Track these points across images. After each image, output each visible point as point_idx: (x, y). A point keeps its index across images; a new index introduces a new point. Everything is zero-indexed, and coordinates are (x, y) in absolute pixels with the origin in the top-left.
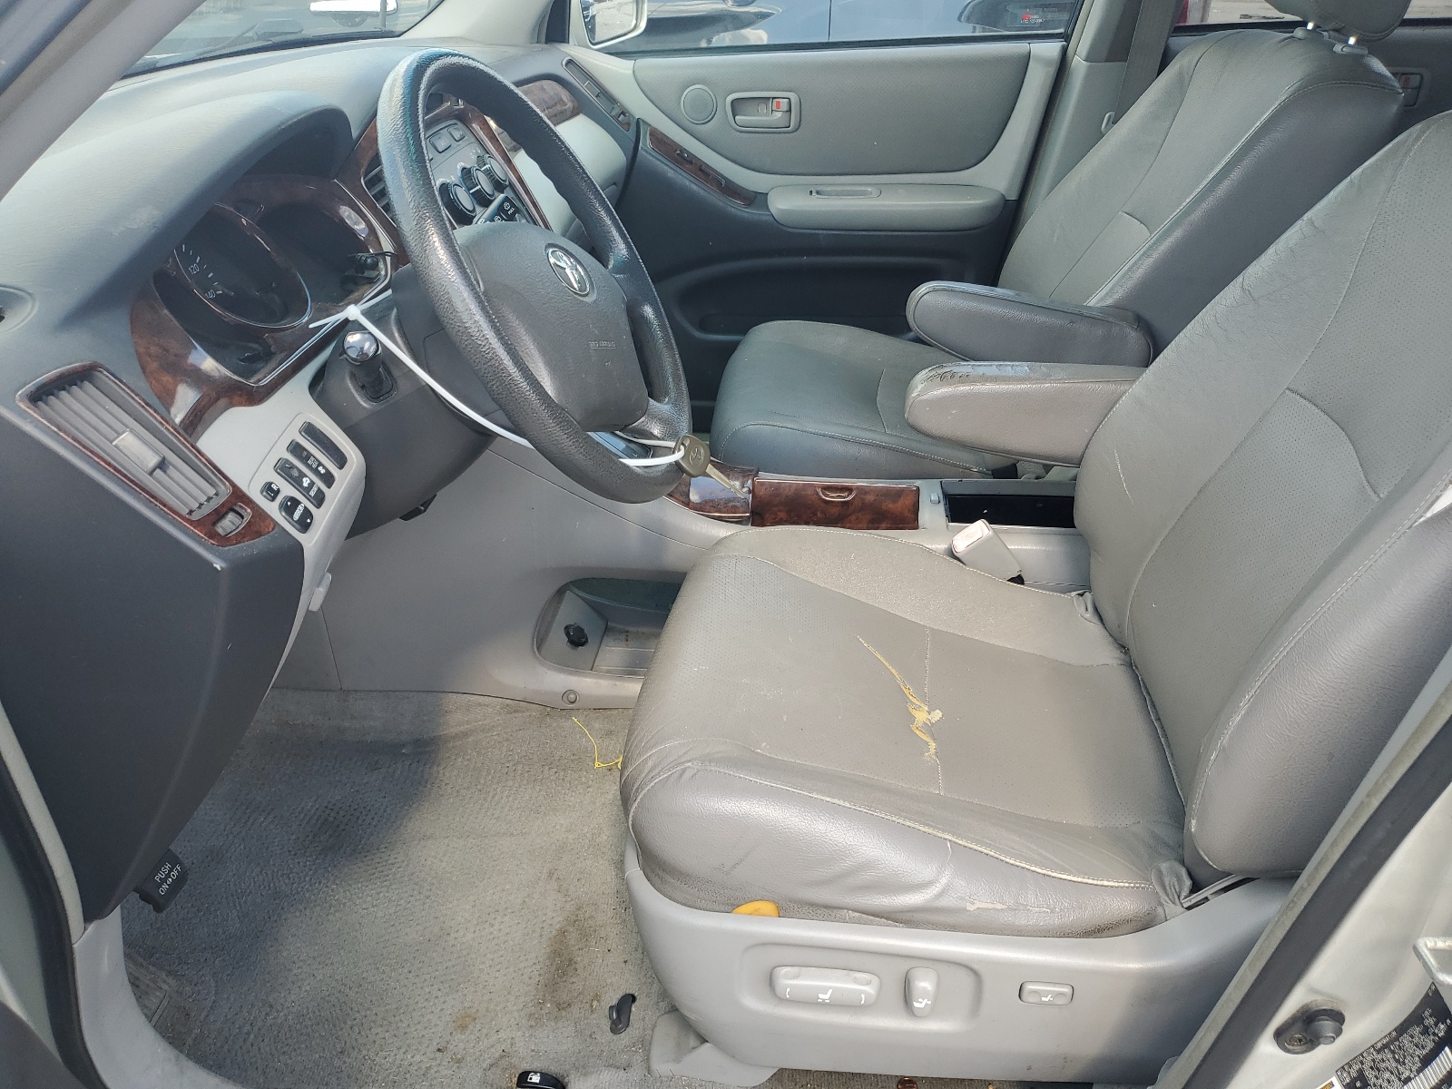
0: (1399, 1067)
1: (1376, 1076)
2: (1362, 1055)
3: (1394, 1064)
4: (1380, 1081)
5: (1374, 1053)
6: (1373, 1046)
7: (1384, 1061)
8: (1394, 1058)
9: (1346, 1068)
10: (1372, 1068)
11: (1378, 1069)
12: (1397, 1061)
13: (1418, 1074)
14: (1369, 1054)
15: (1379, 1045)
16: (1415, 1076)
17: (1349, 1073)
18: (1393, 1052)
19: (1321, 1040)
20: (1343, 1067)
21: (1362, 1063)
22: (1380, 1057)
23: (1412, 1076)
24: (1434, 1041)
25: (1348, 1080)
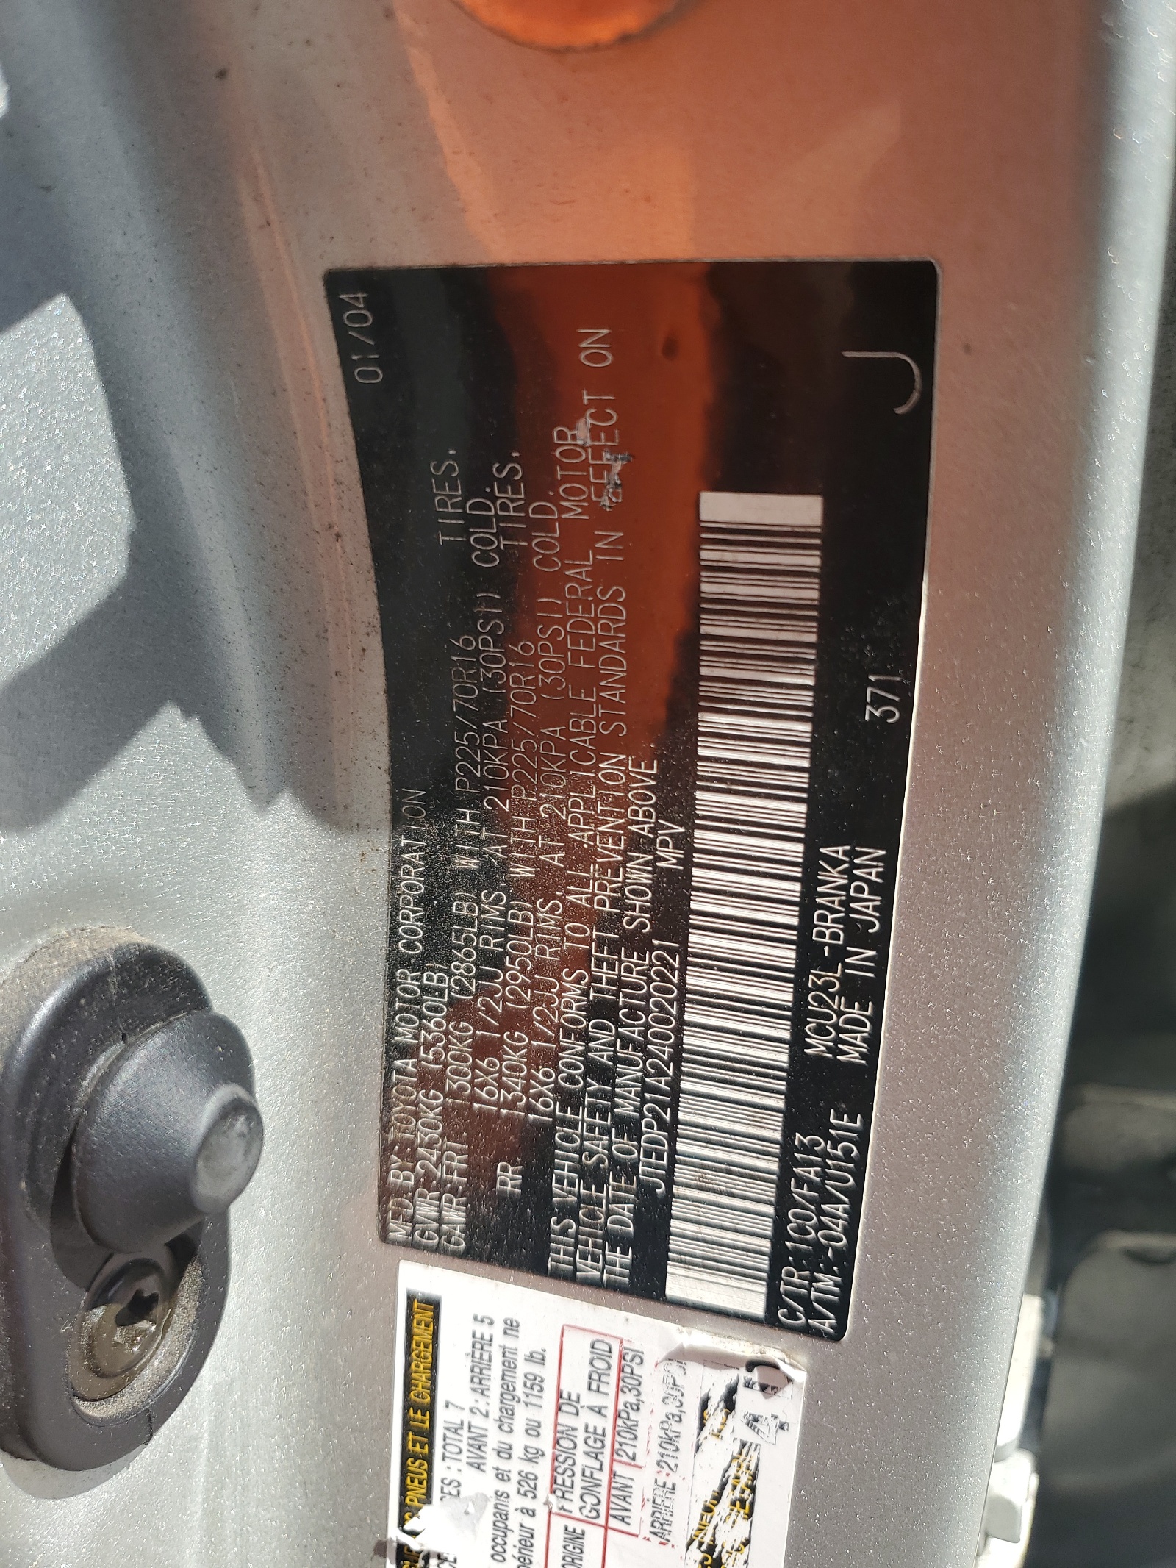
0: (579, 898)
1: (536, 1059)
2: (394, 1050)
3: (547, 916)
4: (572, 1051)
5: (432, 978)
6: (395, 961)
7: (497, 960)
8: (520, 891)
9: (399, 1178)
10: (483, 1049)
11: (511, 1021)
12: (546, 885)
13: (689, 817)
14: (413, 1008)
15: (412, 922)
16: (684, 843)
17: (427, 1181)
18: (491, 875)
19: (206, 1188)
20: (386, 1192)
21: (427, 1080)
22: (463, 966)
23: (670, 858)
24: (602, 574)
25: (456, 1216)
